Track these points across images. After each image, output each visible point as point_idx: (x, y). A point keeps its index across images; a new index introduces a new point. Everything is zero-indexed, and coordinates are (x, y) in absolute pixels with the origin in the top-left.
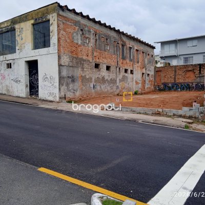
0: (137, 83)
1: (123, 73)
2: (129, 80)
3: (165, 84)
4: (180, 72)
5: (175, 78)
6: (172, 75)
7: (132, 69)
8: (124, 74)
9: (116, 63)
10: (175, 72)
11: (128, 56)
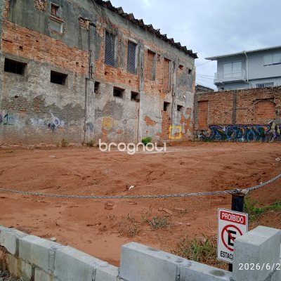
0: (149, 121)
1: (107, 95)
2: (127, 114)
3: (215, 128)
4: (246, 104)
5: (234, 115)
6: (229, 109)
7: (135, 90)
8: (113, 98)
9: (86, 70)
10: (235, 102)
11: (125, 60)
